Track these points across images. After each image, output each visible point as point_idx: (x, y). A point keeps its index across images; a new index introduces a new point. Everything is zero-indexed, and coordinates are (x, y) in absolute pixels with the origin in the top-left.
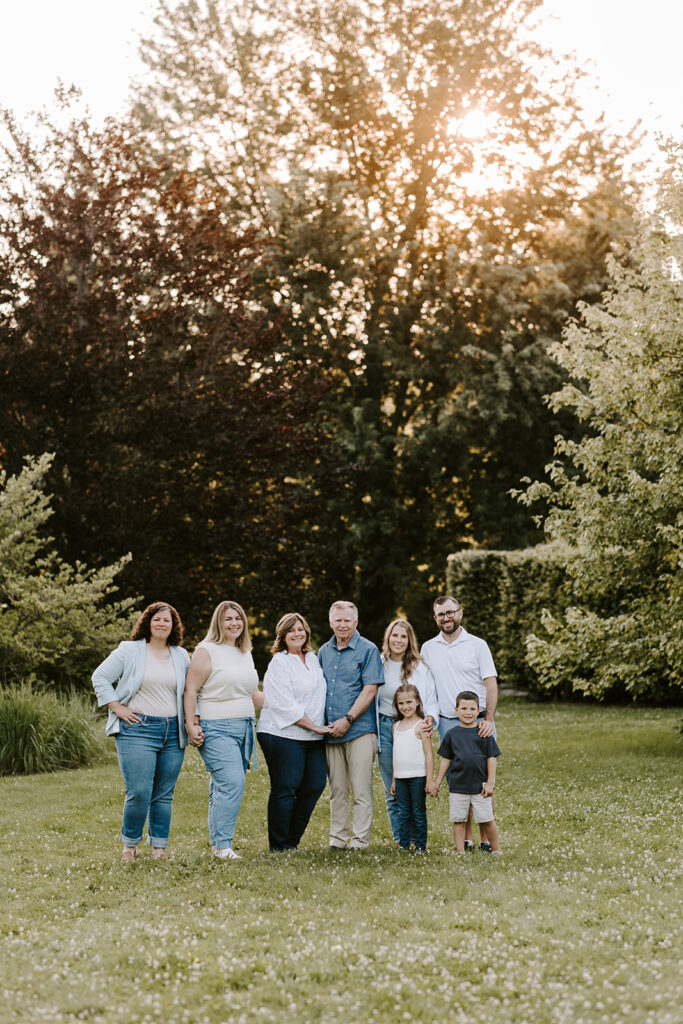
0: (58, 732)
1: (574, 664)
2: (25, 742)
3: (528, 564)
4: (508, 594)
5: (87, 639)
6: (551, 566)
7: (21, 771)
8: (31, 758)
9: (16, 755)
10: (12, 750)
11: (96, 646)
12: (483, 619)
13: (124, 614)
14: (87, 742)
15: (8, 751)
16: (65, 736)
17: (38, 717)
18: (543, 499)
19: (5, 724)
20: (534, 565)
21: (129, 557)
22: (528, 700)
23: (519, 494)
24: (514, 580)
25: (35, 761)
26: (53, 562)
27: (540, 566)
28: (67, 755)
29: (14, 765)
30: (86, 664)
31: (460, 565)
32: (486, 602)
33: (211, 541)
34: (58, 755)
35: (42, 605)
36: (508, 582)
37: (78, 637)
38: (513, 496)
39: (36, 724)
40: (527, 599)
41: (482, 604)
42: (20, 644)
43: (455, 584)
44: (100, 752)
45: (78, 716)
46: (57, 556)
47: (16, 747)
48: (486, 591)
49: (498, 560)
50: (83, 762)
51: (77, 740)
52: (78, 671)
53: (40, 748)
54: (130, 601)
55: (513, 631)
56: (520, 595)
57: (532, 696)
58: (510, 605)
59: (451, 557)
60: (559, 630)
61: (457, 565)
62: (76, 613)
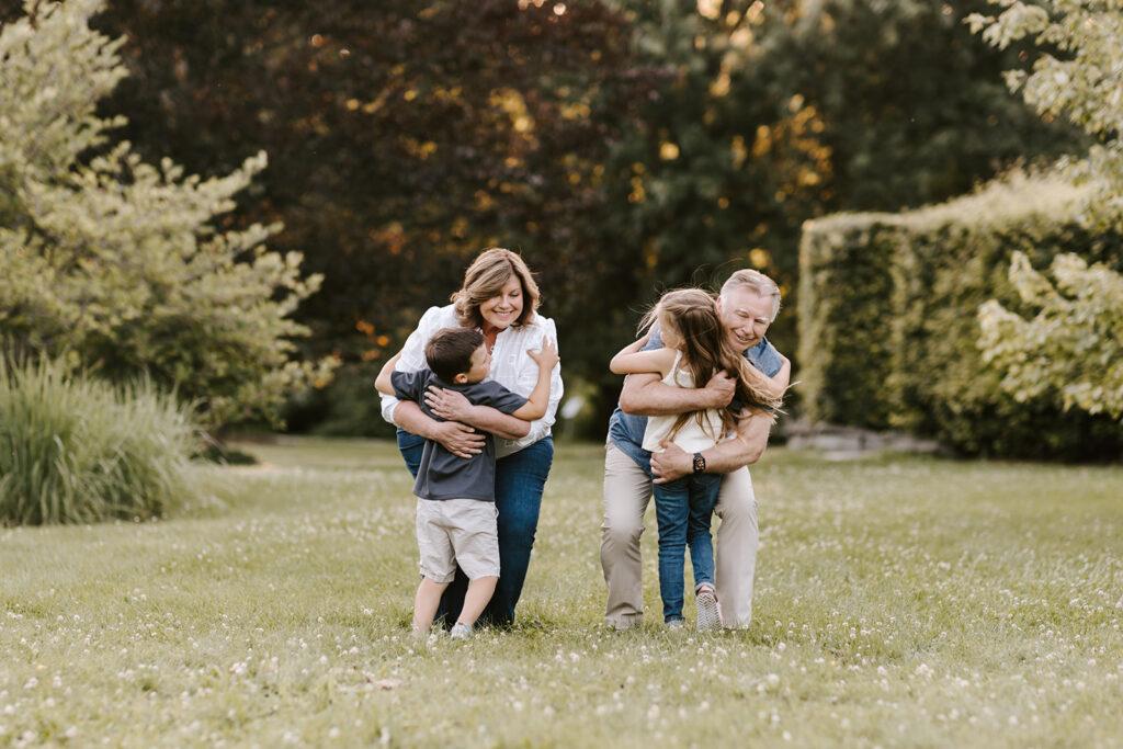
0: (109, 455)
1: (1070, 356)
2: (46, 470)
3: (944, 231)
4: (908, 279)
5: (174, 296)
6: (985, 231)
7: (37, 521)
8: (55, 498)
9: (28, 493)
10: (21, 483)
11: (194, 309)
12: (861, 326)
13: (245, 257)
14: (165, 475)
15: (13, 486)
16: (121, 462)
17: (70, 423)
18: (1029, 39)
19: (7, 435)
20: (955, 232)
21: (260, 161)
22: (937, 455)
23: (986, 26)
24: (920, 256)
25: (61, 504)
26: (122, 161)
27: (966, 233)
28: (126, 499)
29: (26, 510)
30: (176, 343)
31: (825, 237)
32: (866, 299)
33: (413, 179)
34: (107, 497)
35: (89, 226)
36: (909, 261)
37: (159, 291)
38: (975, 28)
39: (65, 436)
40: (942, 287)
41: (860, 302)
42: (48, 296)
43: (816, 269)
44: (190, 497)
45: (151, 428)
46: (130, 152)
47: (28, 479)
48: (868, 280)
49: (892, 229)
50: (156, 510)
51: (145, 471)
52: (159, 354)
53: (72, 481)
54: (257, 232)
55: (915, 344)
56: (928, 280)
57: (944, 450)
58: (910, 302)
59: (810, 227)
60: (1042, 294)
61: (818, 241)
62: (155, 246)
